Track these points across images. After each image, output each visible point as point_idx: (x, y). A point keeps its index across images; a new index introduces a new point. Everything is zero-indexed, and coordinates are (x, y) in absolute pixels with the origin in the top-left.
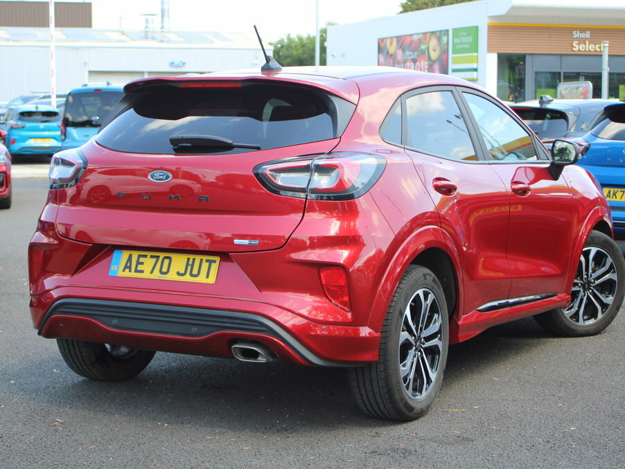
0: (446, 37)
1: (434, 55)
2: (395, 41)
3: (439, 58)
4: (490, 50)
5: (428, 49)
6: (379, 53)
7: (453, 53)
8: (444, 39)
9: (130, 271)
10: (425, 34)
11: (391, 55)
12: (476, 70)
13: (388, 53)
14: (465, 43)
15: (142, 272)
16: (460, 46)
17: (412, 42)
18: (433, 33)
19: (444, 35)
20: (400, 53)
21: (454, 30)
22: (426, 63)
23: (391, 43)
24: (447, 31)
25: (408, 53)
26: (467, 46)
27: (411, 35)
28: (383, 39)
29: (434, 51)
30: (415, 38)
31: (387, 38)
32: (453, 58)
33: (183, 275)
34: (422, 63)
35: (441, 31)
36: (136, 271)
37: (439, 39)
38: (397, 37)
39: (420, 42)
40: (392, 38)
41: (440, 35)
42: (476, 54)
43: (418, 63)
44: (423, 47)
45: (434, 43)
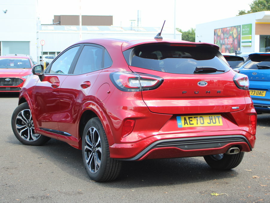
0: (240, 28)
1: (235, 36)
2: (220, 30)
3: (237, 37)
4: (256, 34)
5: (233, 33)
6: (214, 35)
7: (242, 35)
8: (239, 29)
9: (188, 124)
10: (232, 27)
11: (219, 36)
12: (251, 42)
13: (218, 35)
14: (247, 31)
15: (193, 124)
16: (245, 32)
17: (227, 30)
18: (235, 27)
19: (239, 27)
20: (222, 35)
21: (242, 25)
22: (232, 39)
23: (219, 31)
24: (240, 26)
25: (225, 35)
26: (248, 32)
27: (227, 28)
28: (216, 30)
29: (235, 34)
30: (228, 29)
31: (217, 29)
32: (242, 37)
33: (210, 123)
34: (230, 39)
35: (238, 26)
36: (190, 124)
37: (237, 29)
38: (221, 29)
39: (230, 30)
40: (219, 29)
41: (237, 28)
42: (251, 35)
43: (229, 39)
44: (231, 32)
45: (235, 31)
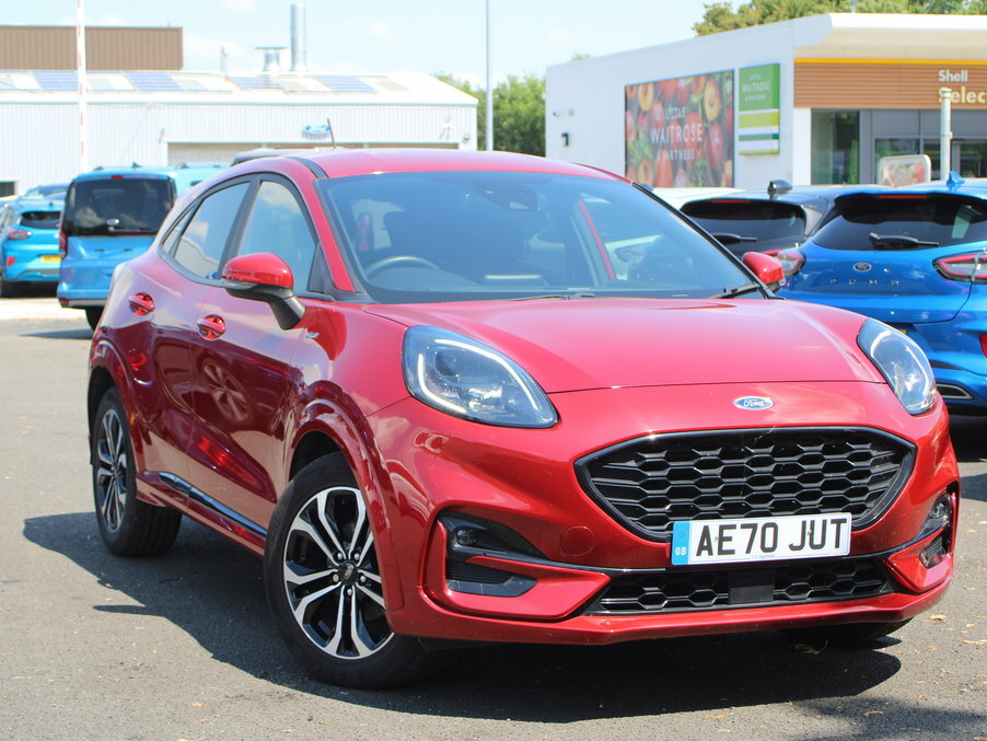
0: (730, 82)
1: (712, 113)
2: (651, 89)
3: (720, 118)
4: (798, 103)
5: (702, 102)
6: (626, 109)
7: (740, 110)
8: (728, 86)
10: (697, 77)
11: (645, 113)
12: (776, 137)
13: (640, 109)
14: (759, 93)
16: (752, 98)
17: (677, 90)
18: (709, 76)
19: (728, 78)
20: (658, 109)
21: (741, 70)
22: (700, 125)
23: (646, 93)
24: (733, 72)
25: (671, 110)
26: (763, 97)
27: (677, 80)
28: (632, 87)
29: (711, 105)
30: (683, 84)
31: (638, 85)
32: (740, 117)
34: (693, 126)
35: (722, 73)
37: (720, 87)
38: (655, 84)
39: (690, 91)
40: (646, 85)
41: (721, 79)
42: (776, 110)
43: (686, 127)
44: (695, 99)
45: (710, 92)
